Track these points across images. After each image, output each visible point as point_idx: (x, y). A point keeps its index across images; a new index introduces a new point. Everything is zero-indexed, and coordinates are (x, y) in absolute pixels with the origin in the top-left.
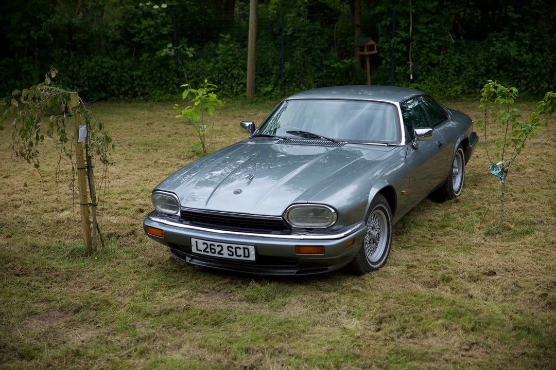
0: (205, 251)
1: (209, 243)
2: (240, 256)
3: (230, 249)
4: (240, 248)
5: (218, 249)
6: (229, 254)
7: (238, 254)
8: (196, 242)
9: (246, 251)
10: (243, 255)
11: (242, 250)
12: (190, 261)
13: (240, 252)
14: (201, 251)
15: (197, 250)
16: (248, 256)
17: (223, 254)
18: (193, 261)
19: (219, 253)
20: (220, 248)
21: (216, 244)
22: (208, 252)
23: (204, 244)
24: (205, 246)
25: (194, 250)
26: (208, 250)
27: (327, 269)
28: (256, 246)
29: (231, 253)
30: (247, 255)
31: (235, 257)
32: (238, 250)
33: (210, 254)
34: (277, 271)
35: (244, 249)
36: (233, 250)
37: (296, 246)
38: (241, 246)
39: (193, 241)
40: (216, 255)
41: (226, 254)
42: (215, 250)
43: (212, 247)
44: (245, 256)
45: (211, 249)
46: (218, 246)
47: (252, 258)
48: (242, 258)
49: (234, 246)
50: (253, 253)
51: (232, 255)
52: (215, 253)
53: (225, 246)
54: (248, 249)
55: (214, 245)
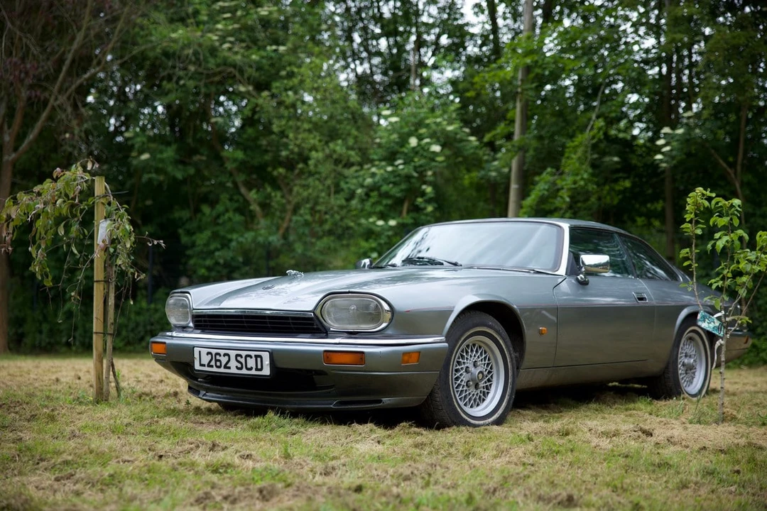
0: (209, 365)
1: (214, 351)
2: (251, 369)
3: (239, 358)
4: (251, 357)
5: (224, 360)
6: (237, 368)
7: (249, 366)
8: (200, 353)
9: (259, 360)
10: (254, 367)
11: (254, 358)
13: (251, 363)
14: (205, 365)
15: (201, 365)
16: (261, 369)
17: (230, 368)
18: (206, 396)
19: (225, 367)
20: (227, 358)
21: (222, 352)
22: (213, 366)
23: (208, 354)
24: (210, 357)
25: (197, 366)
26: (213, 363)
27: (380, 401)
28: (272, 354)
29: (239, 366)
30: (259, 367)
31: (244, 371)
32: (248, 358)
33: (215, 369)
35: (256, 357)
36: (243, 360)
38: (253, 354)
39: (197, 350)
40: (222, 370)
41: (233, 367)
42: (220, 361)
43: (218, 357)
45: (216, 360)
47: (266, 371)
48: (253, 372)
49: (244, 354)
50: (267, 363)
51: (241, 369)
52: (220, 367)
53: (233, 354)
54: (260, 357)
55: (220, 355)
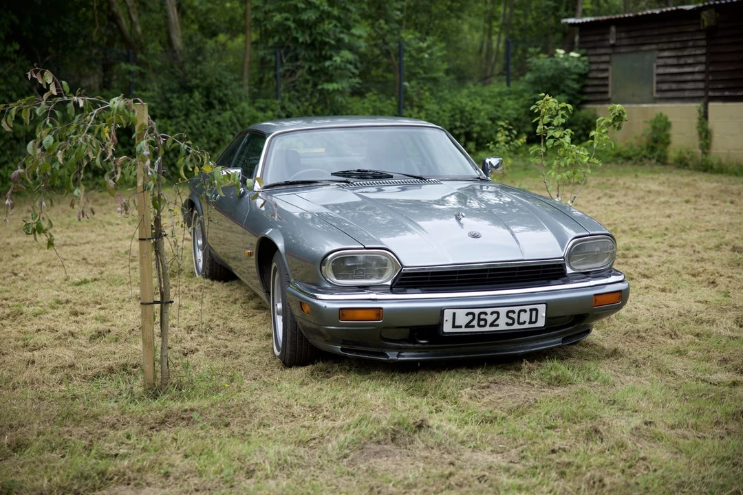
0: (467, 326)
1: (477, 311)
2: (525, 323)
3: (511, 315)
4: (525, 311)
5: (490, 319)
6: (507, 324)
7: (521, 321)
8: (454, 314)
9: (534, 313)
10: (528, 320)
11: (528, 313)
12: (398, 356)
13: (525, 316)
14: (461, 327)
15: (454, 326)
16: (536, 321)
17: (497, 325)
18: (404, 356)
19: (492, 325)
20: (495, 316)
21: (489, 311)
22: (473, 326)
23: (467, 314)
24: (470, 317)
25: (447, 328)
26: (475, 323)
28: (546, 303)
29: (510, 321)
30: (533, 320)
31: (516, 326)
32: (522, 313)
33: (477, 329)
35: (531, 310)
36: (515, 316)
37: (595, 295)
38: (527, 308)
39: (448, 315)
40: (487, 329)
41: (502, 326)
42: (486, 321)
43: (483, 316)
44: (531, 322)
45: (480, 319)
46: (492, 313)
47: (541, 323)
48: (527, 326)
49: (517, 309)
50: (544, 315)
51: (513, 324)
52: (485, 326)
53: (503, 311)
54: (536, 310)
55: (486, 314)
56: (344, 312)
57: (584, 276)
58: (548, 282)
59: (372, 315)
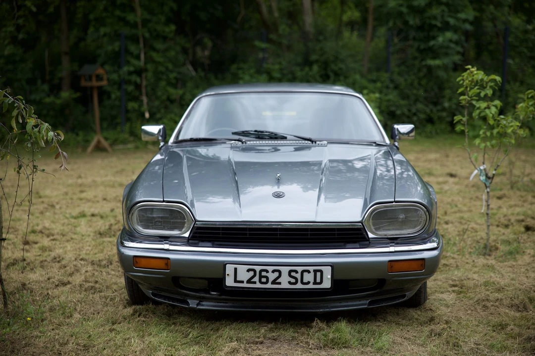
0: (249, 281)
1: (258, 268)
2: (308, 283)
3: (293, 274)
4: (309, 272)
5: (272, 276)
6: (290, 283)
7: (305, 281)
8: (236, 269)
9: (318, 274)
10: (312, 281)
11: (312, 274)
12: (198, 305)
13: (308, 277)
14: (242, 282)
15: (236, 281)
16: (321, 282)
17: (280, 283)
18: (203, 305)
19: (274, 282)
20: (277, 274)
21: (270, 268)
22: (255, 283)
23: (248, 270)
24: (252, 273)
25: (230, 282)
26: (256, 279)
27: (404, 296)
28: (333, 266)
29: (293, 281)
30: (318, 280)
31: (299, 286)
32: (305, 274)
33: (258, 285)
34: (342, 304)
35: (315, 271)
36: (298, 276)
37: (390, 261)
38: (311, 269)
39: (230, 269)
40: (269, 286)
41: (285, 283)
42: (267, 278)
43: (264, 274)
44: (315, 283)
45: (261, 277)
46: (274, 271)
47: (327, 284)
48: (311, 286)
49: (300, 269)
50: (329, 277)
51: (296, 283)
52: (267, 283)
53: (285, 270)
54: (321, 271)
55: (267, 271)
56: (137, 259)
57: (388, 241)
58: (345, 245)
59: (162, 264)
